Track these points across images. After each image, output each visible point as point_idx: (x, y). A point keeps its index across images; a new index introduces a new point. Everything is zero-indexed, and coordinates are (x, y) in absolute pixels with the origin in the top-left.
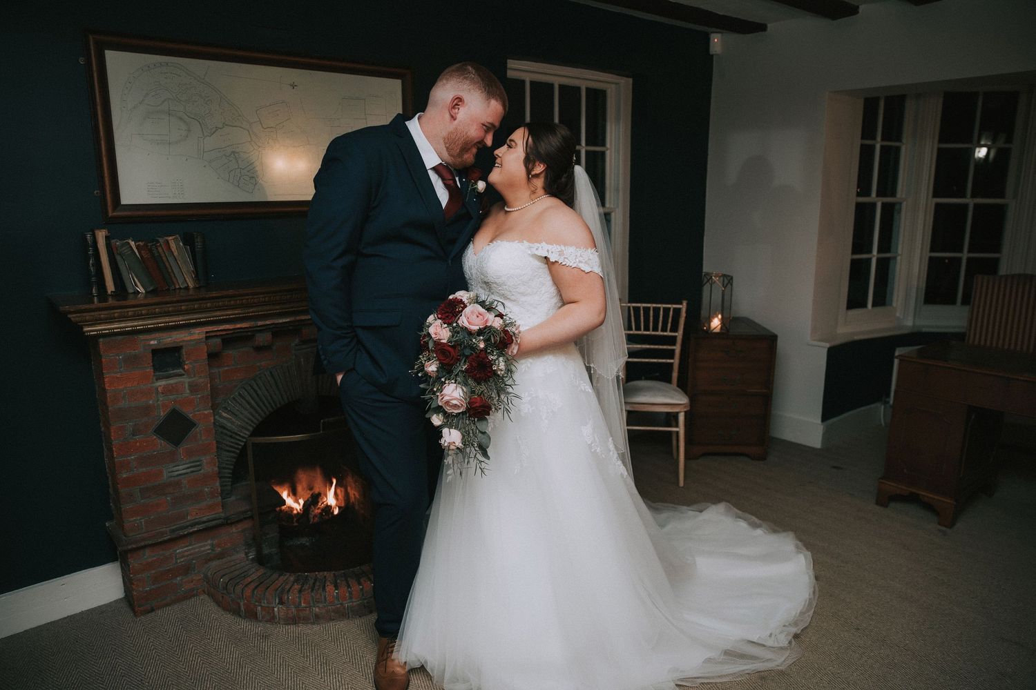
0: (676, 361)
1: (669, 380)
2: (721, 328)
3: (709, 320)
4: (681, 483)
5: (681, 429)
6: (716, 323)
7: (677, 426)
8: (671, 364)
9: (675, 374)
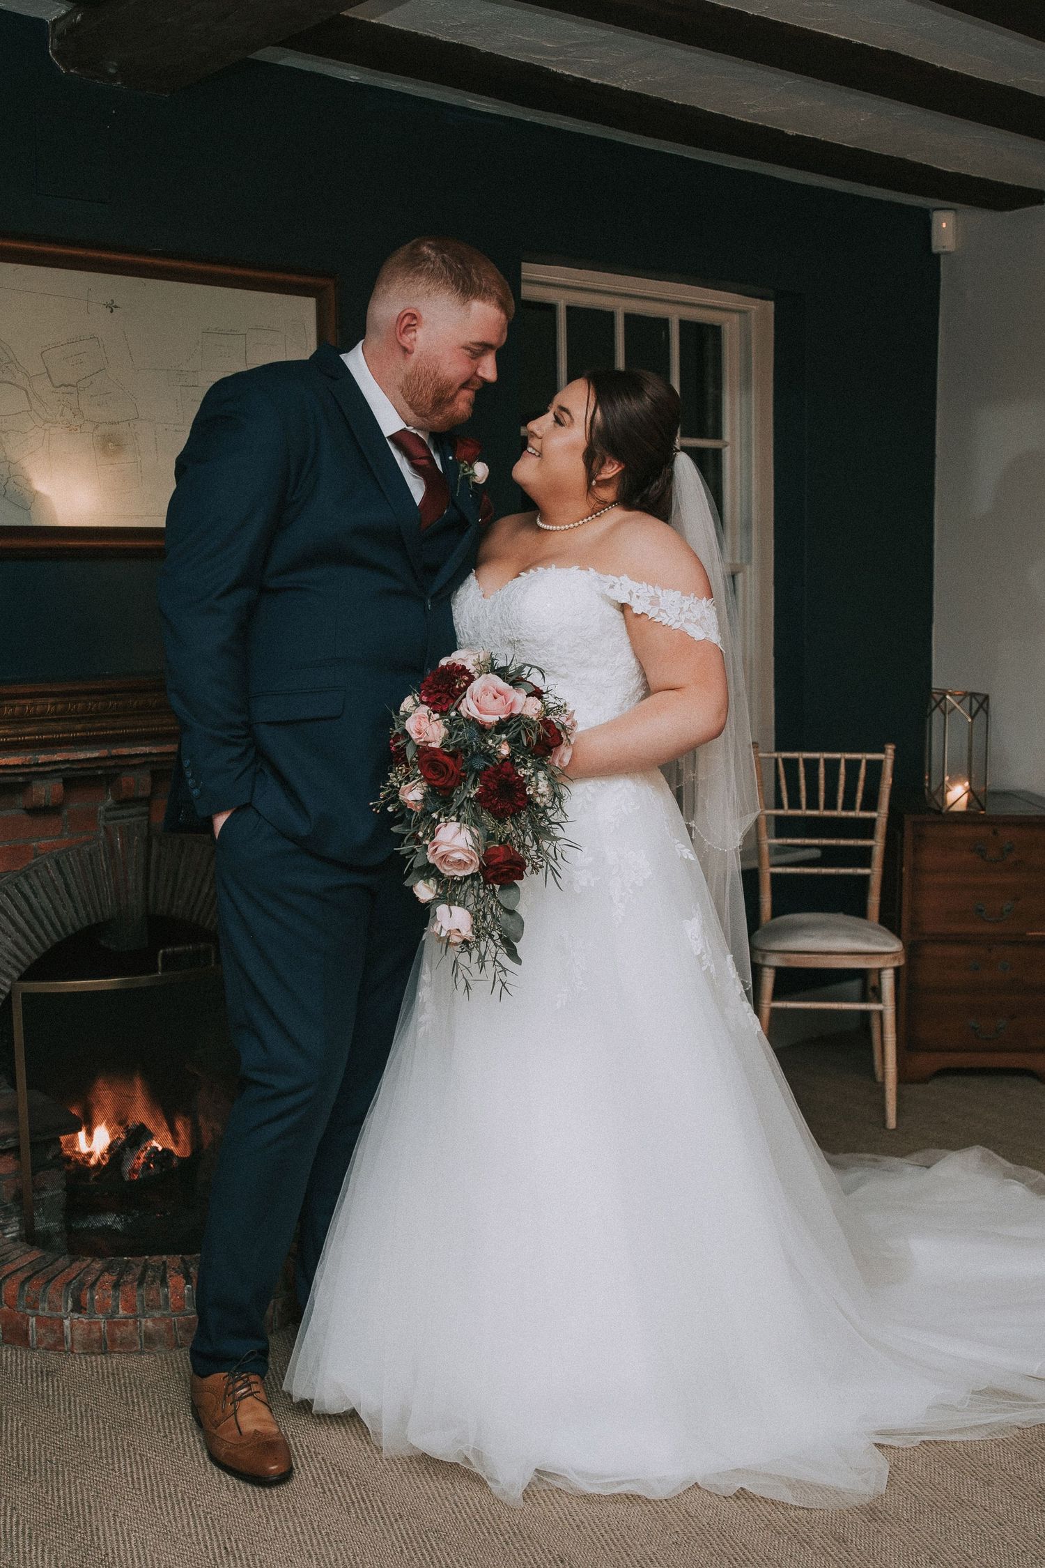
0: (875, 872)
1: (862, 913)
2: (969, 804)
3: (942, 791)
4: (892, 1122)
5: (887, 1006)
6: (957, 795)
7: (879, 999)
8: (866, 878)
9: (874, 900)
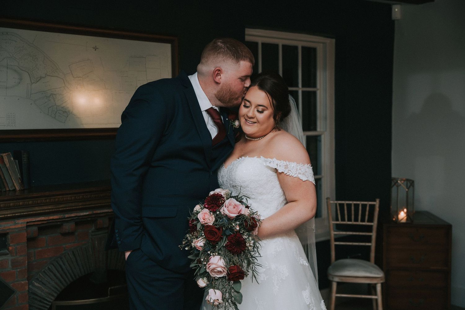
0: (373, 244)
1: (368, 259)
2: (407, 219)
3: (397, 214)
5: (379, 297)
6: (402, 215)
7: (376, 294)
8: (370, 247)
9: (373, 255)
